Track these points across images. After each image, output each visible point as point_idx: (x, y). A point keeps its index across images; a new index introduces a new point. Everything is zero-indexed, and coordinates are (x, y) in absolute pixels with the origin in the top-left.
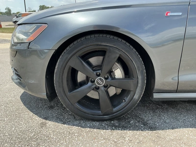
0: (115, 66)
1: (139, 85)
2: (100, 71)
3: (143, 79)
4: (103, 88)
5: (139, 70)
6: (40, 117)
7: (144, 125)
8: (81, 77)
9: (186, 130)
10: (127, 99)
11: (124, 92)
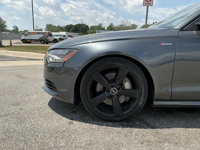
0: (125, 80)
1: (143, 94)
2: (114, 84)
3: (145, 90)
4: (115, 97)
5: (142, 83)
6: (67, 118)
7: (147, 125)
8: (99, 88)
9: (178, 129)
10: (134, 105)
11: (132, 100)
